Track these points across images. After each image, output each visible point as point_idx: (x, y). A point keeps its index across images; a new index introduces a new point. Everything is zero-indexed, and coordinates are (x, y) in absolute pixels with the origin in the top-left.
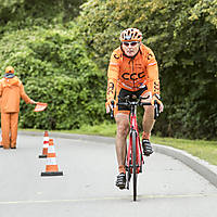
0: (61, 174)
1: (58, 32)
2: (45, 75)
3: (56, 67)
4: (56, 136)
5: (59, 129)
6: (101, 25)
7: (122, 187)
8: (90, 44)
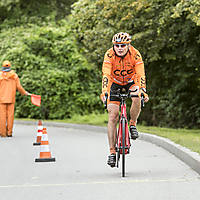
0: (54, 160)
1: (51, 29)
2: (39, 69)
3: (49, 61)
4: (49, 125)
5: (52, 119)
6: (91, 23)
7: (113, 166)
8: (80, 40)
